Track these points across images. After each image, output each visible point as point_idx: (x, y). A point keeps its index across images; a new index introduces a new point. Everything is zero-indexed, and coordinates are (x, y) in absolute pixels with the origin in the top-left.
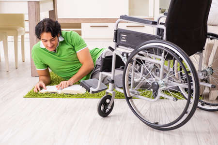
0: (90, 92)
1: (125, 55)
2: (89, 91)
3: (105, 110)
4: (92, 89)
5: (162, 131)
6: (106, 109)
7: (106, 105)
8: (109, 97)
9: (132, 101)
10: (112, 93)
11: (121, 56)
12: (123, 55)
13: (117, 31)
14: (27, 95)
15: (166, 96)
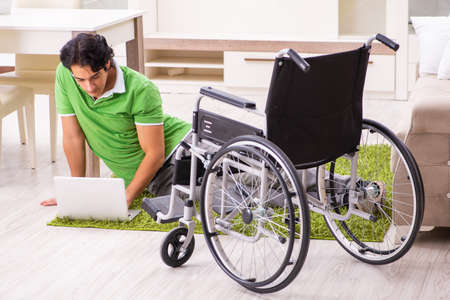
0: (158, 221)
1: (209, 157)
2: (156, 219)
3: (175, 255)
4: (160, 216)
5: (258, 295)
6: (178, 253)
7: (177, 245)
8: (184, 231)
9: (217, 240)
10: (187, 223)
11: (202, 159)
12: (205, 157)
13: (197, 113)
14: (53, 222)
15: (266, 233)
